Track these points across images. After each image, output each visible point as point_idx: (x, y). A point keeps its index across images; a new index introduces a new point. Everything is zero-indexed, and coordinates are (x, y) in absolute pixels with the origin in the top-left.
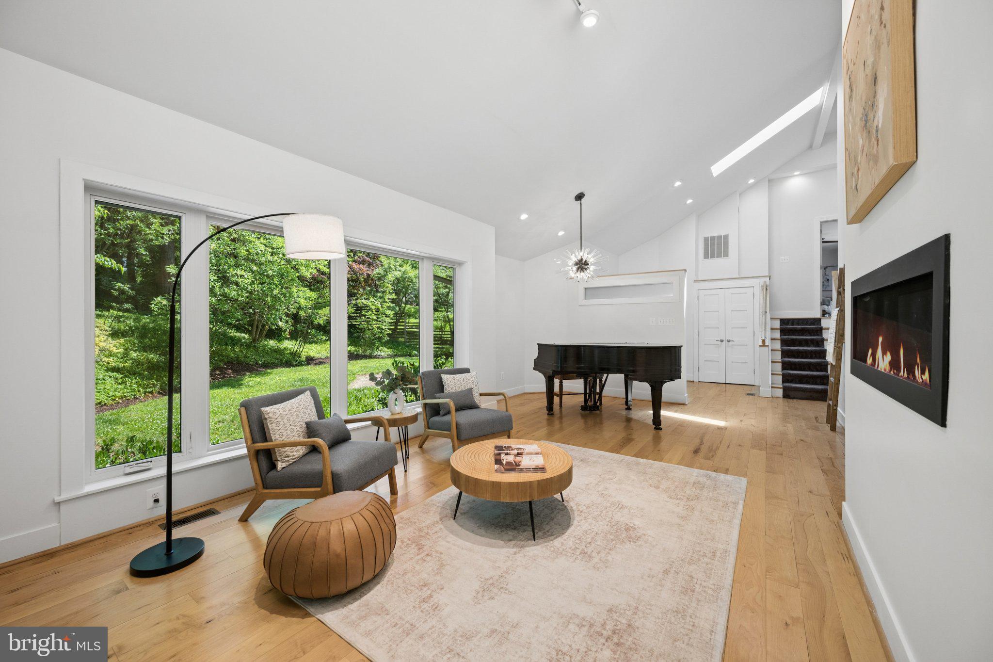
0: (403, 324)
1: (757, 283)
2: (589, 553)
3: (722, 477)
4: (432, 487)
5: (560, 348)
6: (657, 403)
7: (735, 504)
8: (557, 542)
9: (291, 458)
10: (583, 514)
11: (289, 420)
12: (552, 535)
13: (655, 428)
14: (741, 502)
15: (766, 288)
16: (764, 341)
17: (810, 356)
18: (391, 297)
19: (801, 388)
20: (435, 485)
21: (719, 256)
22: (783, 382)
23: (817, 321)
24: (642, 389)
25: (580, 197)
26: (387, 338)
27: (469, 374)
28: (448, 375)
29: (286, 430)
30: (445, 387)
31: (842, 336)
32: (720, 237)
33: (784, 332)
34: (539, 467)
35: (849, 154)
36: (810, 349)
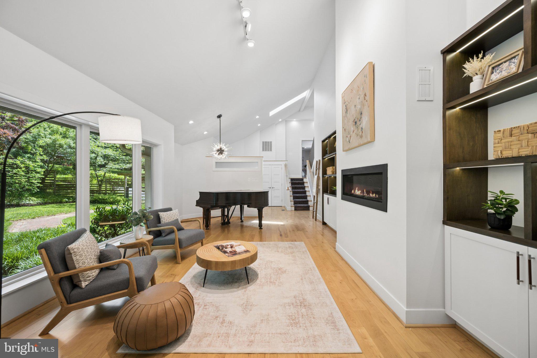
0: (53, 179)
1: (283, 163)
2: (273, 282)
3: (296, 243)
4: (175, 277)
5: (215, 194)
6: (260, 217)
7: (306, 251)
8: (258, 281)
9: (91, 277)
10: (259, 269)
11: (87, 252)
12: (254, 280)
13: (260, 229)
14: (307, 250)
15: (286, 165)
16: (288, 188)
17: (301, 193)
18: (41, 158)
19: (300, 206)
20: (175, 275)
21: (268, 151)
22: (294, 204)
23: (302, 179)
24: (255, 211)
25: (219, 116)
26: (37, 190)
27: (172, 211)
28: (163, 213)
29: (87, 259)
30: (161, 220)
31: (318, 186)
32: (268, 142)
33: (292, 184)
34: (246, 250)
35: (345, 130)
36: (301, 190)
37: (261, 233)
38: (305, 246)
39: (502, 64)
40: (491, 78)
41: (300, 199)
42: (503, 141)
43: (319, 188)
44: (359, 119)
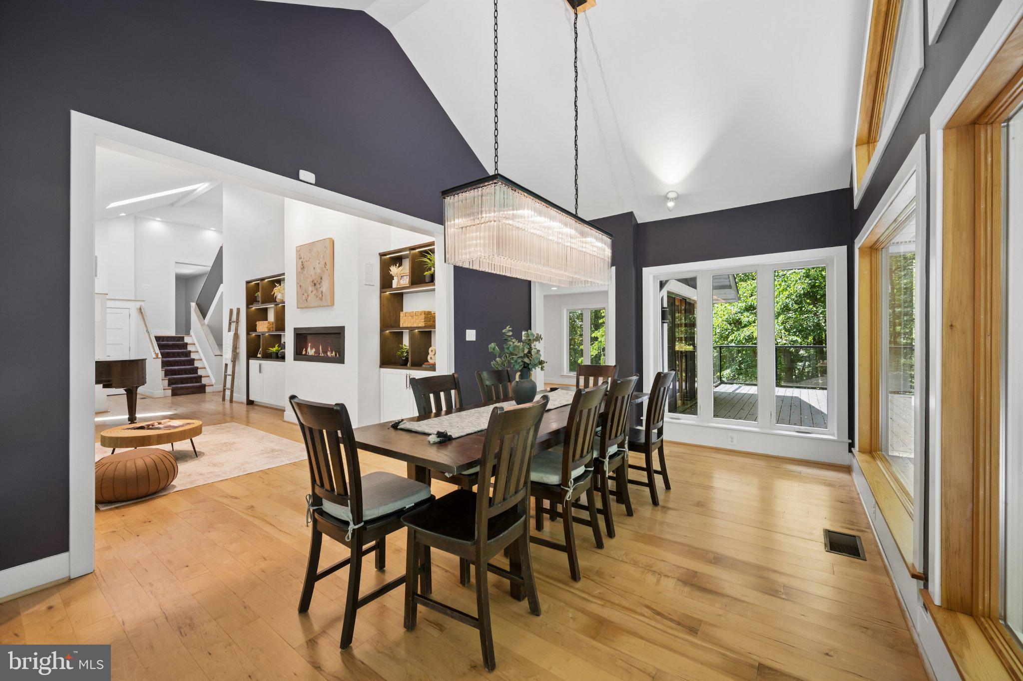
1: (133, 306)
7: (244, 427)
15: (141, 310)
16: (157, 354)
17: (183, 364)
19: (185, 386)
22: (169, 385)
23: (181, 339)
36: (183, 359)
38: (240, 425)
39: (403, 275)
40: (400, 282)
41: (182, 374)
42: (403, 318)
43: (237, 350)
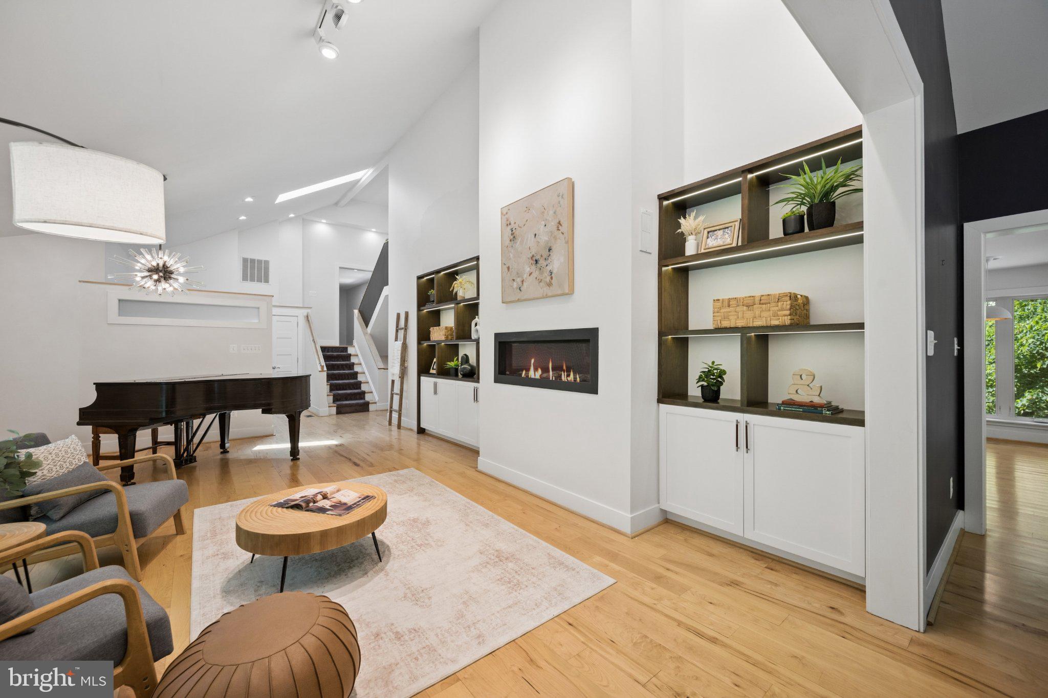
2: (423, 543)
3: (400, 472)
6: (294, 434)
8: (396, 552)
12: (384, 552)
13: (292, 460)
14: (433, 480)
15: (308, 318)
16: (322, 367)
17: (347, 377)
19: (349, 404)
21: (259, 281)
28: (29, 449)
31: (404, 361)
32: (260, 262)
33: (326, 358)
34: (363, 497)
35: (508, 268)
36: (347, 372)
37: (295, 468)
38: (424, 475)
39: (716, 230)
40: (708, 243)
41: (346, 389)
42: (722, 311)
43: (406, 364)
44: (545, 256)
